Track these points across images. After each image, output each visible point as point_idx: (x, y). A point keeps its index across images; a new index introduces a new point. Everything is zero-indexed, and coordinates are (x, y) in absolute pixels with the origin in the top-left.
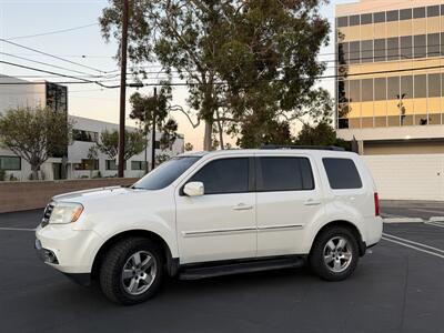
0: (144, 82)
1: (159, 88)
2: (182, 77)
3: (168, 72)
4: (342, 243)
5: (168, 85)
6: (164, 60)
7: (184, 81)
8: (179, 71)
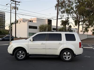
0: (63, 18)
1: (66, 19)
2: (71, 16)
3: (68, 15)
4: (69, 53)
5: (68, 18)
6: (67, 13)
7: (71, 17)
8: (70, 15)
